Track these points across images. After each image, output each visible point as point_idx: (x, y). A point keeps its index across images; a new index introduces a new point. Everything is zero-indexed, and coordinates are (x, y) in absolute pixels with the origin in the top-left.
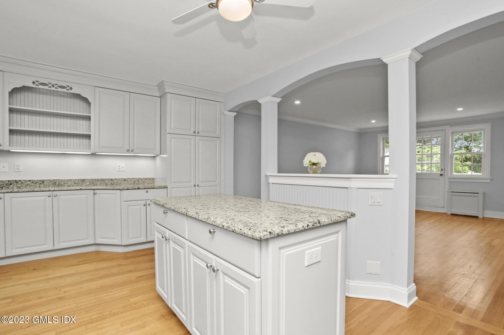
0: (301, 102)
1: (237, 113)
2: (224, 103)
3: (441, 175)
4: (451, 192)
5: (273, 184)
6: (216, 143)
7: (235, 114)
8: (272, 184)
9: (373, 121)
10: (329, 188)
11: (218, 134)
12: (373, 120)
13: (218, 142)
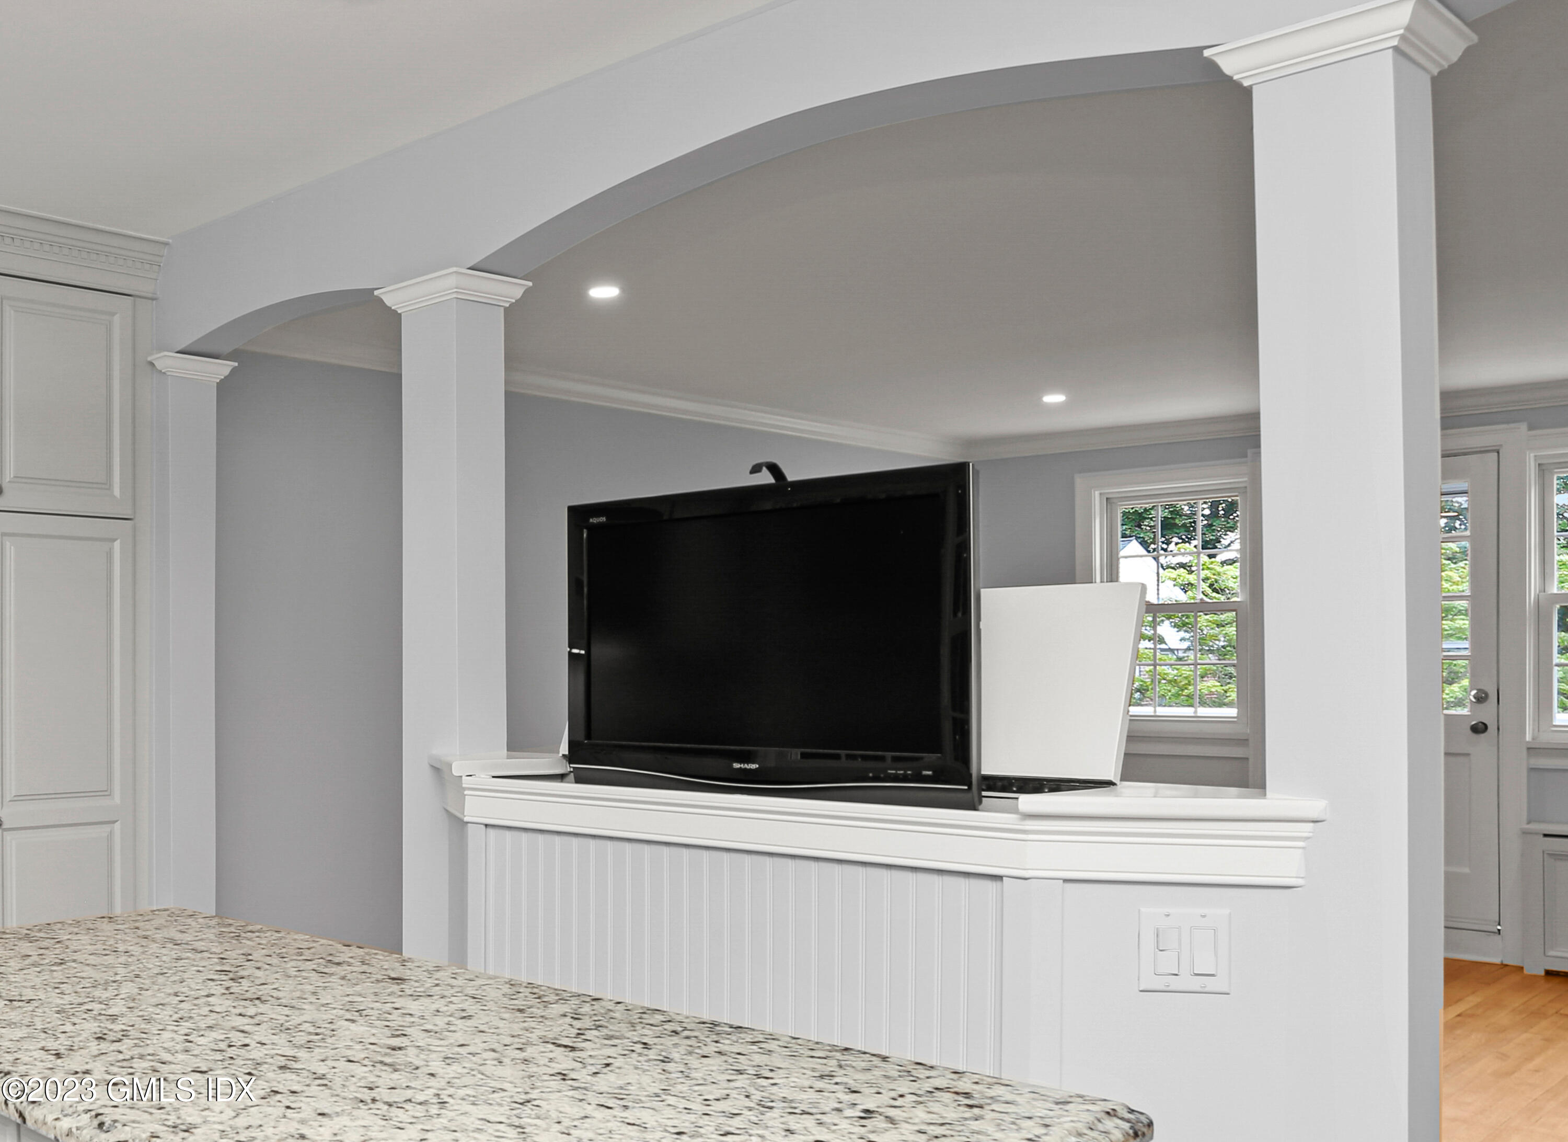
0: (623, 290)
1: (236, 364)
2: (152, 299)
5: (491, 832)
6: (110, 555)
7: (223, 368)
8: (483, 827)
9: (1054, 398)
10: (922, 876)
11: (117, 492)
12: (1054, 387)
13: (117, 545)
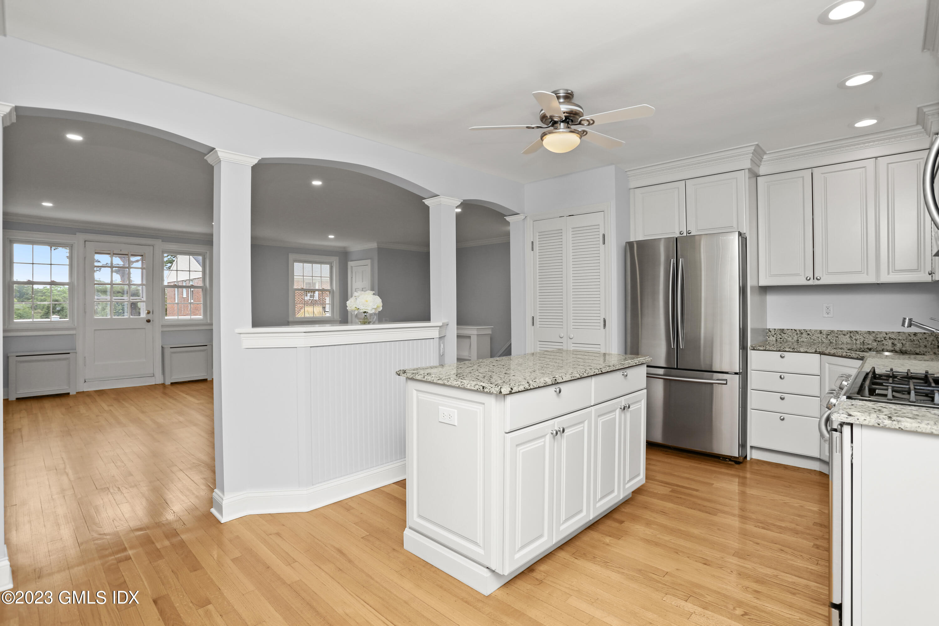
3: (148, 321)
4: (171, 348)
